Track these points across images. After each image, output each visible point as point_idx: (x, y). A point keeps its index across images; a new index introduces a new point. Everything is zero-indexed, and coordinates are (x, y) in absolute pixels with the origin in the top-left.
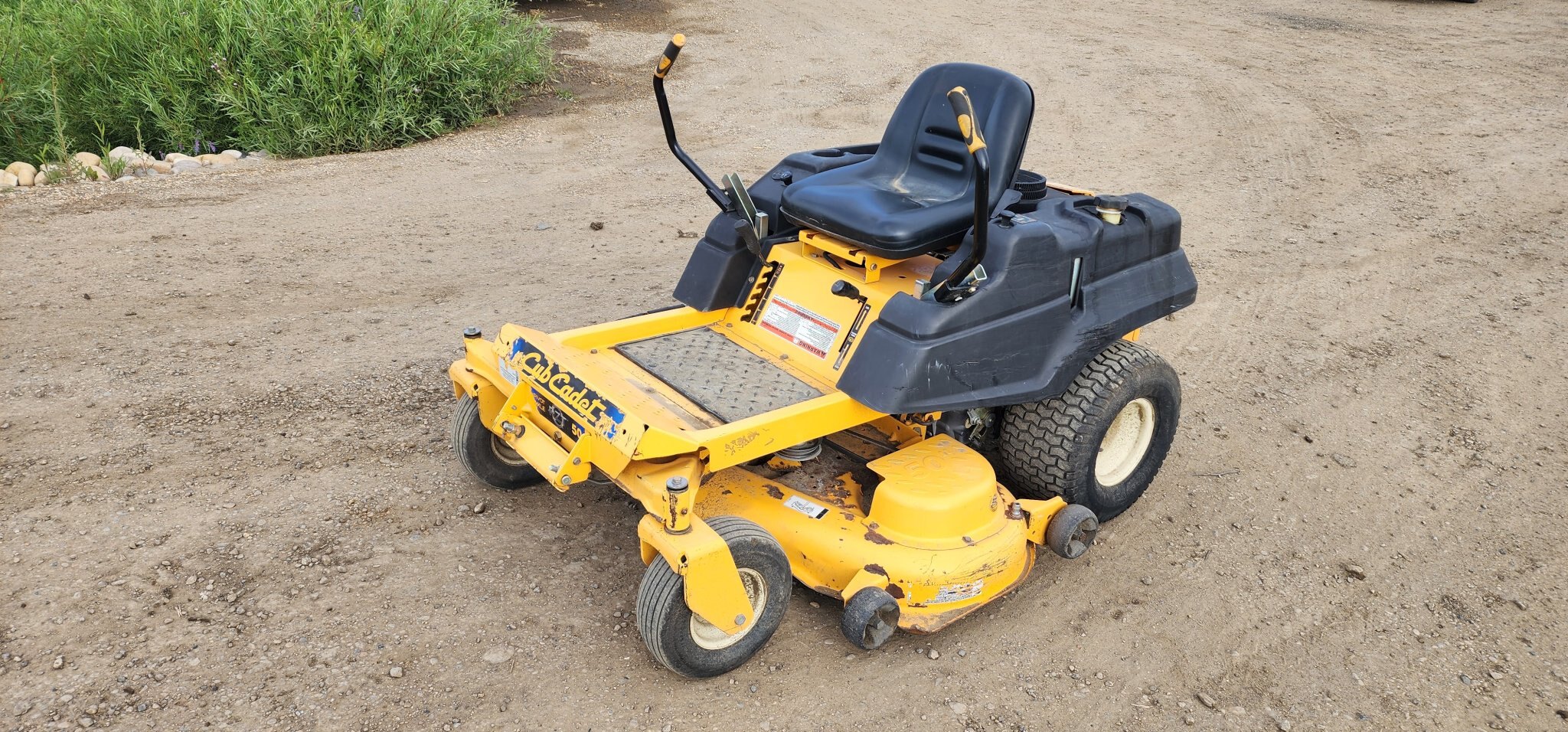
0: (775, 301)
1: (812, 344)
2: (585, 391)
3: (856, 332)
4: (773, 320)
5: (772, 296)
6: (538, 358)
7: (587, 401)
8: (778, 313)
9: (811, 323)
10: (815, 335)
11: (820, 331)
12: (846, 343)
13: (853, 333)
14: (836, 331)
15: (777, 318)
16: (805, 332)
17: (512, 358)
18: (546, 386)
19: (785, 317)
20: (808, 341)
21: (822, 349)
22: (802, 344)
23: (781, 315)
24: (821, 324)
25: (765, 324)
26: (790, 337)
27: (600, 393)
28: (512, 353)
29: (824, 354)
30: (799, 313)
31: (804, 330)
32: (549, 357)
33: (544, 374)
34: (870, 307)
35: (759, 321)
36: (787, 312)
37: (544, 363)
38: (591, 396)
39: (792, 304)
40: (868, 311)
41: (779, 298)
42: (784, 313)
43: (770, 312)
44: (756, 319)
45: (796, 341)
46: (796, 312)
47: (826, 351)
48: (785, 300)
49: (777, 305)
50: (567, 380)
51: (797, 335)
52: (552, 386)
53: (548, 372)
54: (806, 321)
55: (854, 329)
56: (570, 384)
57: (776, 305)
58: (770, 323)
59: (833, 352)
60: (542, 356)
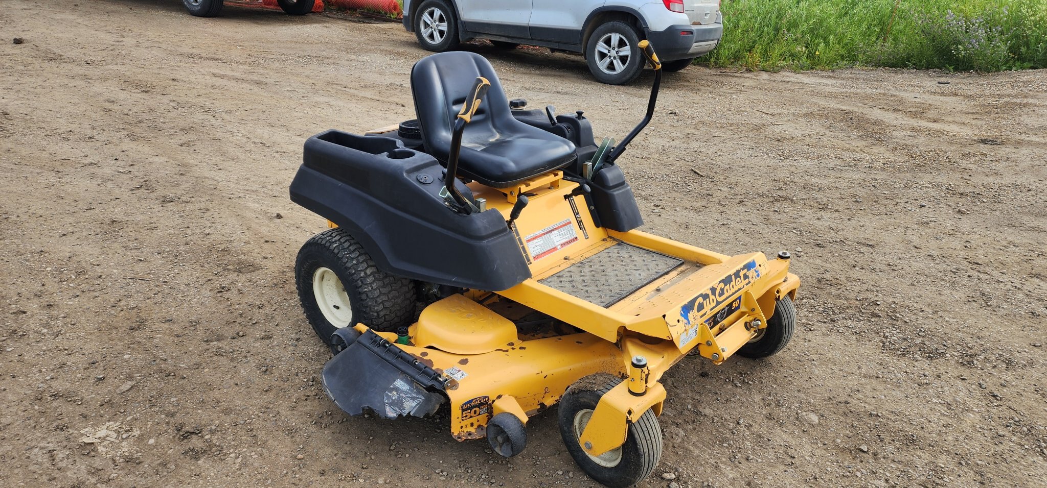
0: (528, 241)
1: (567, 240)
2: (733, 277)
3: (578, 214)
4: (538, 251)
5: (524, 240)
6: (700, 300)
7: (738, 279)
8: (536, 245)
9: (556, 232)
10: (563, 235)
11: (563, 230)
12: (580, 223)
13: (578, 216)
14: (570, 223)
15: (538, 248)
16: (558, 238)
17: (689, 323)
18: (718, 303)
19: (542, 242)
20: (564, 241)
21: (573, 237)
22: (563, 245)
23: (538, 244)
24: (561, 227)
25: (536, 257)
26: (555, 249)
27: (738, 268)
28: (686, 321)
29: (576, 238)
30: (546, 233)
31: (557, 238)
32: (703, 291)
33: (711, 301)
34: (572, 197)
35: (532, 259)
36: (540, 239)
37: (705, 297)
38: (737, 274)
39: (538, 233)
40: (573, 200)
41: (529, 237)
42: (539, 241)
43: (531, 249)
44: (529, 260)
45: (559, 247)
46: (544, 234)
47: (576, 236)
48: (532, 235)
50: (722, 285)
51: (557, 244)
52: (720, 299)
53: (712, 297)
54: (553, 232)
55: (576, 213)
56: (725, 285)
57: (531, 242)
58: (538, 254)
59: (579, 233)
60: (701, 295)
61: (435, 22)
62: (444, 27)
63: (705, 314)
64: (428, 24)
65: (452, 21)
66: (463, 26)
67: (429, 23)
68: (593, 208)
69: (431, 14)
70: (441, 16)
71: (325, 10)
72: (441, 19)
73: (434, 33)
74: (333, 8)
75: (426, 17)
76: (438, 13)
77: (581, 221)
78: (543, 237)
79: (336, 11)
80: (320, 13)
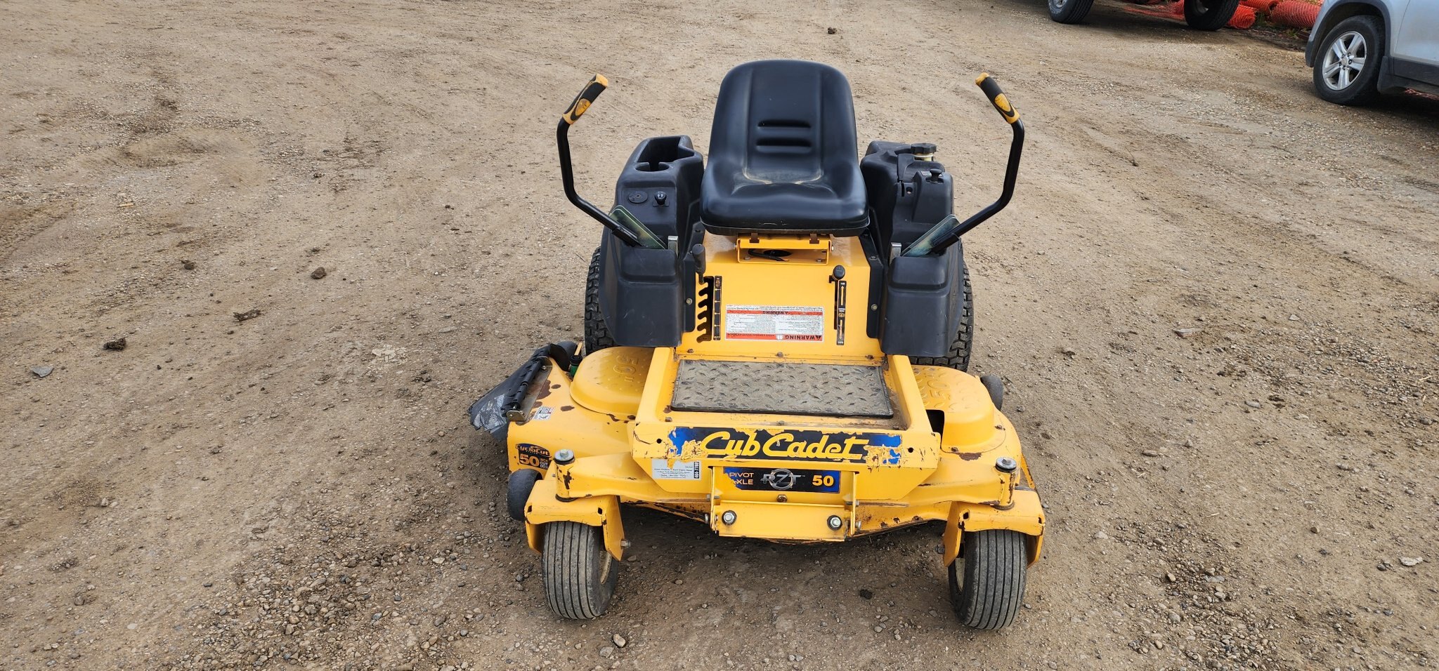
0: (730, 312)
1: (800, 333)
3: (843, 308)
4: (739, 329)
5: (724, 307)
6: (725, 435)
7: (837, 445)
8: (742, 320)
9: (787, 317)
10: (798, 325)
11: (800, 320)
12: (839, 322)
13: (841, 310)
14: (820, 314)
15: (743, 325)
16: (785, 326)
17: (679, 452)
18: (762, 456)
19: (753, 321)
20: (794, 333)
21: (814, 334)
22: (787, 337)
23: (745, 321)
24: (799, 314)
25: (730, 335)
26: (772, 337)
28: (675, 447)
29: (819, 337)
30: (767, 312)
31: (783, 325)
32: (740, 428)
34: (845, 282)
35: (721, 335)
36: (752, 316)
37: (739, 436)
39: (753, 307)
40: (845, 286)
41: (734, 307)
42: (748, 318)
43: (729, 323)
44: (717, 334)
45: (781, 337)
46: (764, 312)
47: (820, 334)
48: (741, 307)
49: (735, 315)
50: (789, 438)
51: (777, 332)
52: (769, 453)
54: (782, 316)
55: (839, 305)
56: (797, 440)
58: (737, 332)
59: (829, 332)
60: (731, 431)
61: (1349, 54)
62: (1359, 64)
63: (722, 456)
64: (1338, 59)
65: (1376, 55)
66: (1389, 66)
67: (1339, 55)
68: (875, 307)
69: (1347, 43)
70: (1362, 45)
71: (1255, 26)
72: (1360, 53)
73: (1342, 72)
74: (1269, 24)
75: (1338, 47)
76: (1358, 39)
77: (843, 319)
78: (760, 316)
79: (1270, 29)
80: (1240, 30)
